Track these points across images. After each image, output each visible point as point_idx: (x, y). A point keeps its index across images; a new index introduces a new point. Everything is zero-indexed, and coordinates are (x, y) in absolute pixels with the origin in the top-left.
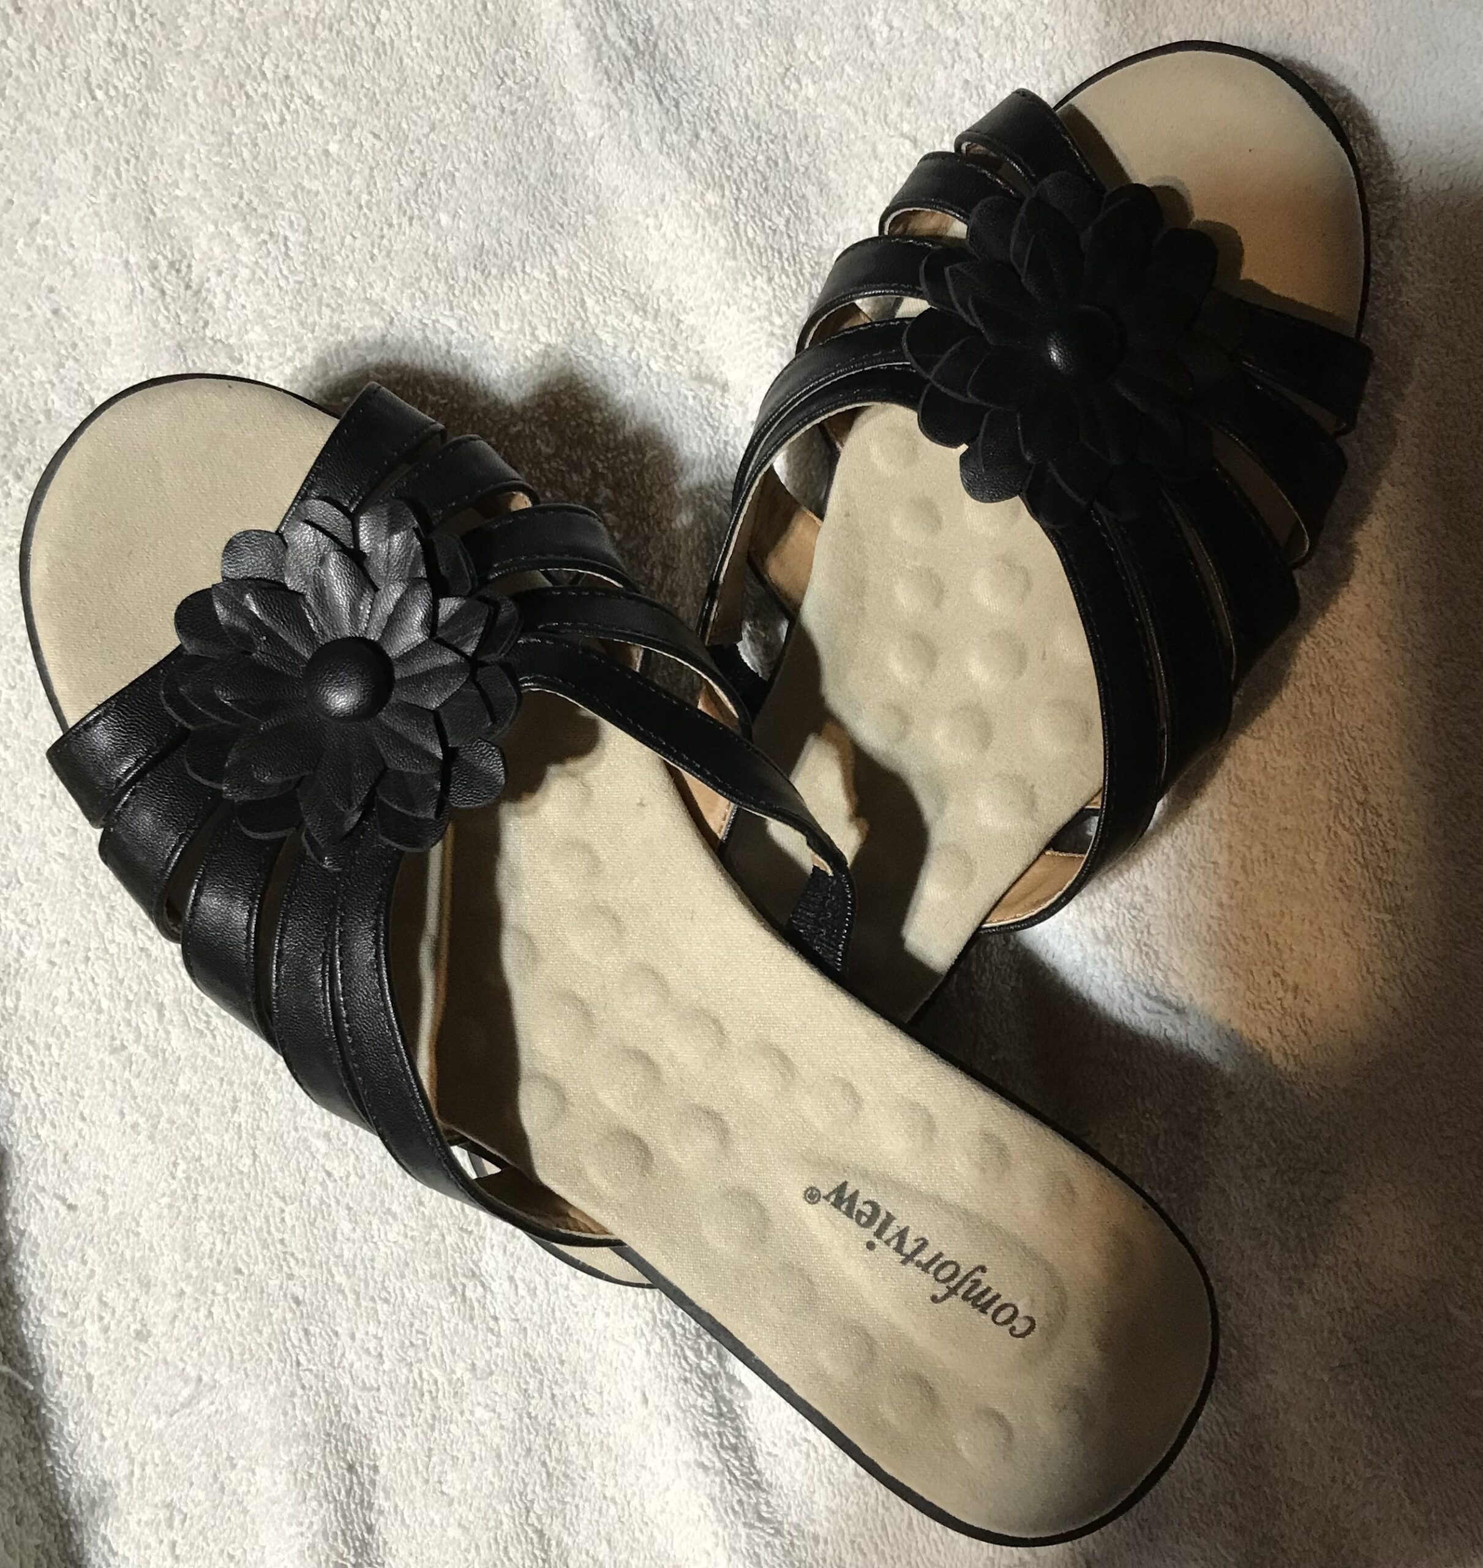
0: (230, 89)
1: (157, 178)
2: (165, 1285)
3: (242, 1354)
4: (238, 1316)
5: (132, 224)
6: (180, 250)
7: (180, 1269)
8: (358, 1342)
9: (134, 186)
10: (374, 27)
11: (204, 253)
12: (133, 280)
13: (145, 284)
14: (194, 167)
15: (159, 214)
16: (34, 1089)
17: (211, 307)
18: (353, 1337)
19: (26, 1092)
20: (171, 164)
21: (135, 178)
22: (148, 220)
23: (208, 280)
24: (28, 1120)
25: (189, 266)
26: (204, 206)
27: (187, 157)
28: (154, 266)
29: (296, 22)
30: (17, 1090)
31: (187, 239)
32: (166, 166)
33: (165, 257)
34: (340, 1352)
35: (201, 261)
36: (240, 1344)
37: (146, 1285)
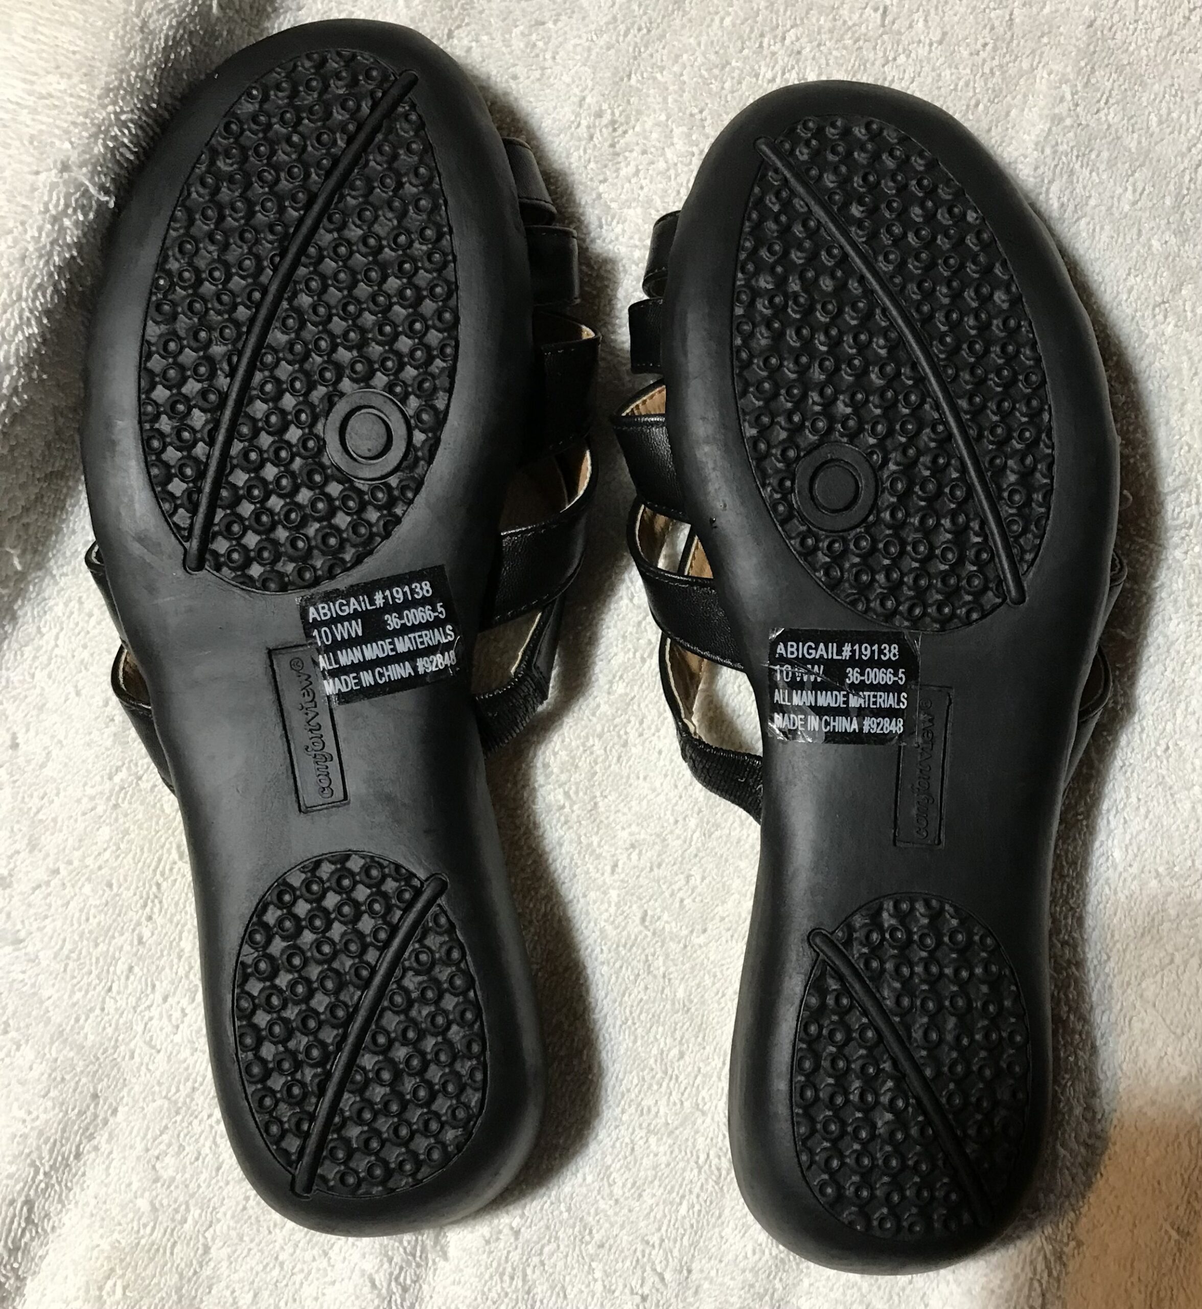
0: (752, 31)
1: (652, 56)
2: (48, 855)
3: (72, 951)
4: (87, 920)
5: (608, 74)
6: (628, 117)
7: (67, 851)
8: (167, 1005)
9: (631, 49)
10: (887, 62)
11: (644, 131)
12: (578, 115)
13: (584, 123)
14: (684, 67)
15: (633, 81)
16: (57, 638)
17: (617, 170)
18: (165, 999)
19: (49, 636)
20: (670, 52)
21: (636, 43)
22: (622, 80)
23: (631, 151)
24: (35, 658)
25: (625, 132)
26: (670, 100)
27: (685, 56)
28: (599, 115)
29: (835, 20)
30: (44, 630)
31: (639, 112)
32: (665, 51)
33: (613, 114)
34: (148, 1003)
35: (638, 135)
36: (75, 943)
37: (33, 846)
